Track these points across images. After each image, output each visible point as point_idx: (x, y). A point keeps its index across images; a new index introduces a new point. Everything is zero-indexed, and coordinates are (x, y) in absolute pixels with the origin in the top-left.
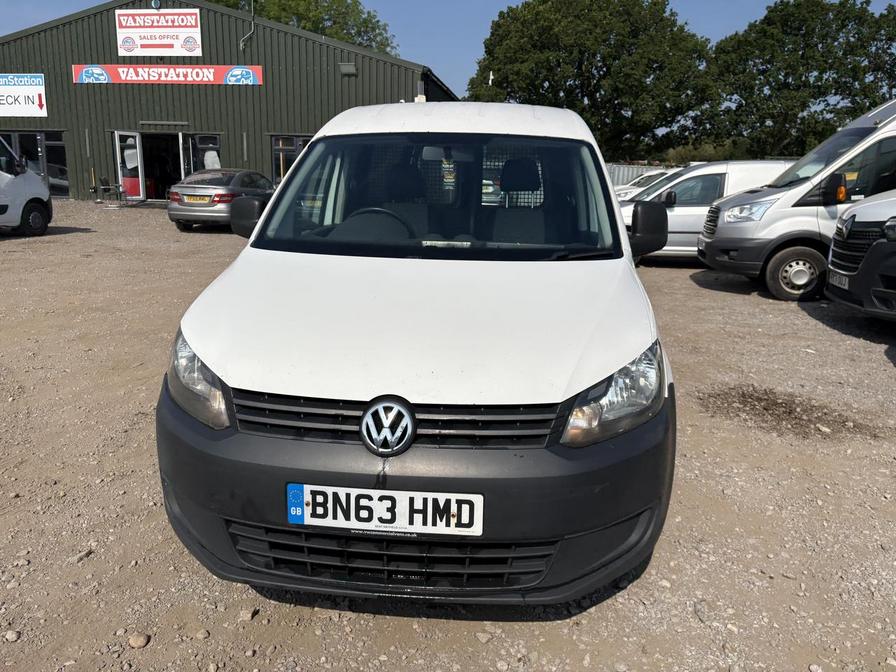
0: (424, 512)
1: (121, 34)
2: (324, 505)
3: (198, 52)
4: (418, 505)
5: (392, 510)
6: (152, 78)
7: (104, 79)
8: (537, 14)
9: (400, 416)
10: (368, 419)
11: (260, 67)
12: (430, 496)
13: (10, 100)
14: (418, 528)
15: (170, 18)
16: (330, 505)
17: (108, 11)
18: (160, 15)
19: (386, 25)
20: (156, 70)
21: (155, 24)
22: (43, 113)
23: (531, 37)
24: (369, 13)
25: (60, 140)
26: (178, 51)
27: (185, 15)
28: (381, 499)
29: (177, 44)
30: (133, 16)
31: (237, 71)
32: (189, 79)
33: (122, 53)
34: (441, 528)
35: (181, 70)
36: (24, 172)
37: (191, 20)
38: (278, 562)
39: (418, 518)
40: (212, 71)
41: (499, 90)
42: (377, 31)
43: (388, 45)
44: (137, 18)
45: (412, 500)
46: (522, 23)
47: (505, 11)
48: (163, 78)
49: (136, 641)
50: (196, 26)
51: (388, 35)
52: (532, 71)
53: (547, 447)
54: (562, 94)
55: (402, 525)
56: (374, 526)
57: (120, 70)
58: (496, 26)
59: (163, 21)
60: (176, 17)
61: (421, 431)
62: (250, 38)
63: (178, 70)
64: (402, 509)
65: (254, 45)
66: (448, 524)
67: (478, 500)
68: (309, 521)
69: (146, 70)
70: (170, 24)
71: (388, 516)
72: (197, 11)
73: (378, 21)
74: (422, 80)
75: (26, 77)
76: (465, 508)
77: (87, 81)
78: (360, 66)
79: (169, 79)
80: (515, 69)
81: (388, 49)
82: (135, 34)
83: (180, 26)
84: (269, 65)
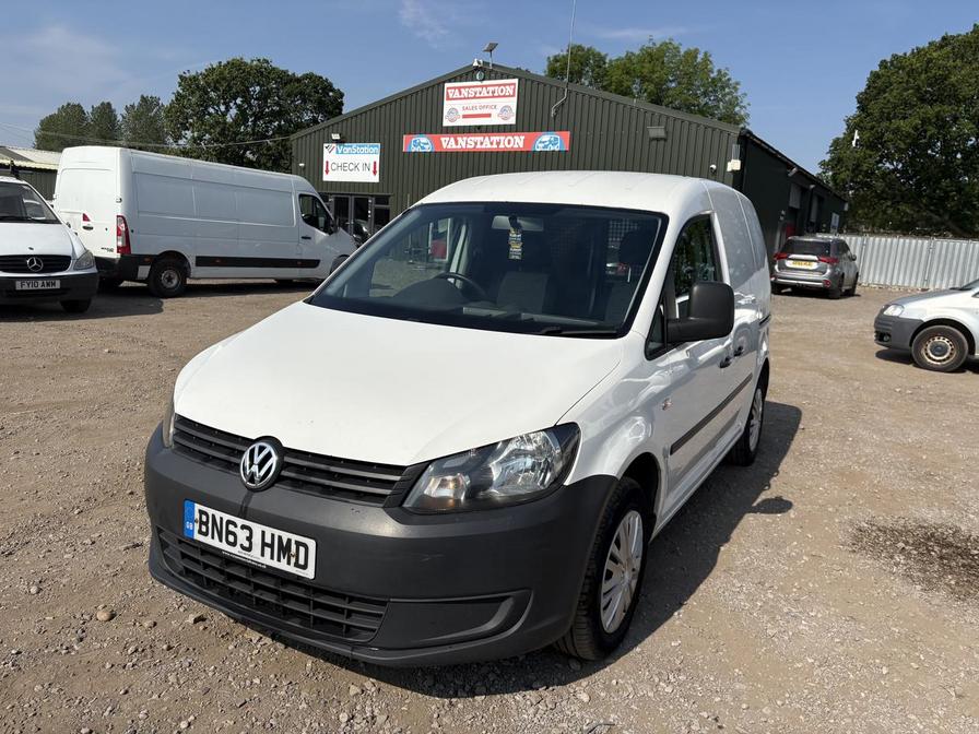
0: (271, 546)
1: (447, 105)
2: (206, 524)
3: (512, 121)
4: (268, 540)
5: (249, 539)
6: (469, 146)
7: (428, 148)
8: (930, 61)
9: (269, 456)
10: (246, 456)
11: (569, 133)
12: (277, 533)
13: (352, 167)
14: (267, 561)
15: (491, 89)
16: (210, 525)
17: (439, 84)
18: (482, 87)
19: (737, 84)
20: (473, 138)
21: (478, 95)
22: (376, 179)
23: (918, 89)
24: (719, 71)
25: (387, 204)
26: (495, 121)
27: (505, 85)
28: (243, 527)
29: (494, 112)
30: (459, 88)
31: (546, 137)
32: (502, 146)
33: (446, 123)
34: (283, 565)
35: (495, 138)
36: (336, 231)
37: (509, 90)
38: (188, 572)
39: (268, 550)
40: (522, 138)
41: (868, 152)
42: (727, 90)
43: (737, 104)
44: (463, 90)
45: (263, 533)
46: (908, 74)
47: (888, 59)
48: (479, 146)
49: (102, 616)
50: (513, 96)
51: (739, 94)
52: (916, 128)
53: (383, 508)
54: (959, 156)
55: (255, 555)
56: (236, 550)
57: (443, 139)
58: (875, 76)
59: (484, 93)
60: (496, 88)
61: (285, 473)
62: (563, 104)
63: (492, 138)
64: (257, 539)
65: (566, 110)
66: (289, 563)
67: (311, 544)
68: (198, 537)
69: (465, 138)
70: (491, 94)
71: (246, 544)
72: (516, 81)
73: (729, 80)
74: (738, 143)
75: (367, 147)
76: (302, 549)
77: (414, 149)
78: (670, 129)
79: (484, 146)
80: (893, 126)
81: (737, 109)
82: (458, 105)
83: (499, 96)
84: (577, 132)
